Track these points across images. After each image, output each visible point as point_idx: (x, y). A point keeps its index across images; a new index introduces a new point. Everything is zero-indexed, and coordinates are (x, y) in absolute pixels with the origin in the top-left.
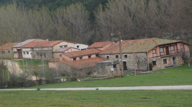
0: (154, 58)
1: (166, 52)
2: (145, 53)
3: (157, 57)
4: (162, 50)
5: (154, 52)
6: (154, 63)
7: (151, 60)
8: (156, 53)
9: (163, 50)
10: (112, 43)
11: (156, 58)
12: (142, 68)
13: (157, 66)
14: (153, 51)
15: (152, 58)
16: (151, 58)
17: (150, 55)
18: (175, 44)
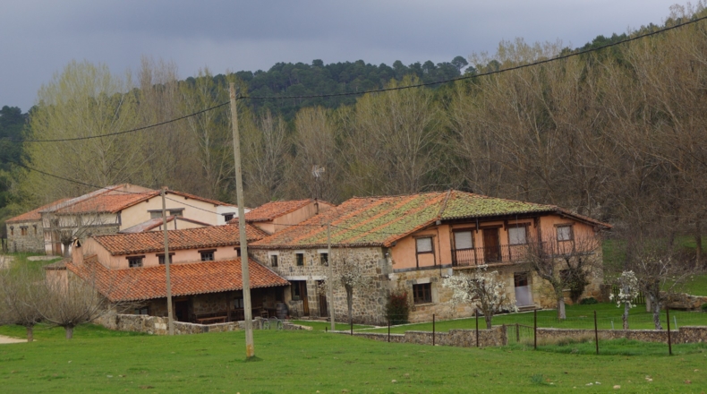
0: (422, 272)
1: (487, 248)
2: (380, 249)
3: (438, 271)
4: (463, 240)
5: (424, 245)
6: (423, 293)
7: (406, 278)
8: (432, 252)
9: (473, 240)
10: (317, 204)
11: (432, 272)
12: (370, 311)
13: (433, 308)
14: (419, 242)
15: (413, 270)
16: (408, 270)
17: (404, 258)
18: (532, 221)
